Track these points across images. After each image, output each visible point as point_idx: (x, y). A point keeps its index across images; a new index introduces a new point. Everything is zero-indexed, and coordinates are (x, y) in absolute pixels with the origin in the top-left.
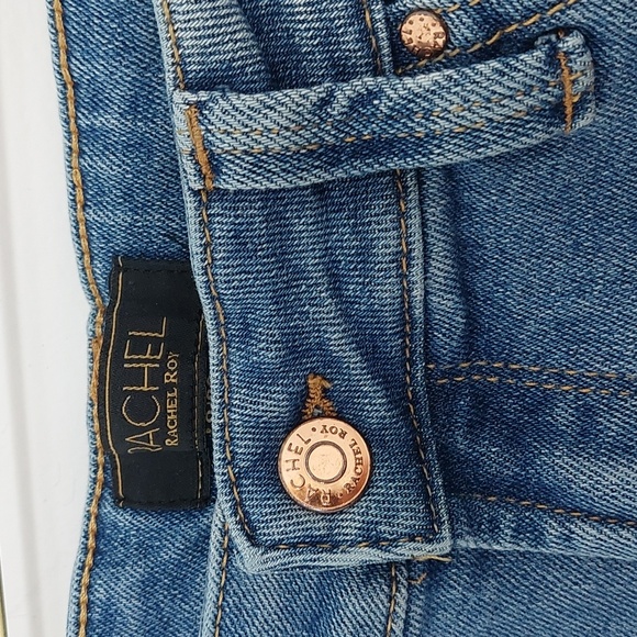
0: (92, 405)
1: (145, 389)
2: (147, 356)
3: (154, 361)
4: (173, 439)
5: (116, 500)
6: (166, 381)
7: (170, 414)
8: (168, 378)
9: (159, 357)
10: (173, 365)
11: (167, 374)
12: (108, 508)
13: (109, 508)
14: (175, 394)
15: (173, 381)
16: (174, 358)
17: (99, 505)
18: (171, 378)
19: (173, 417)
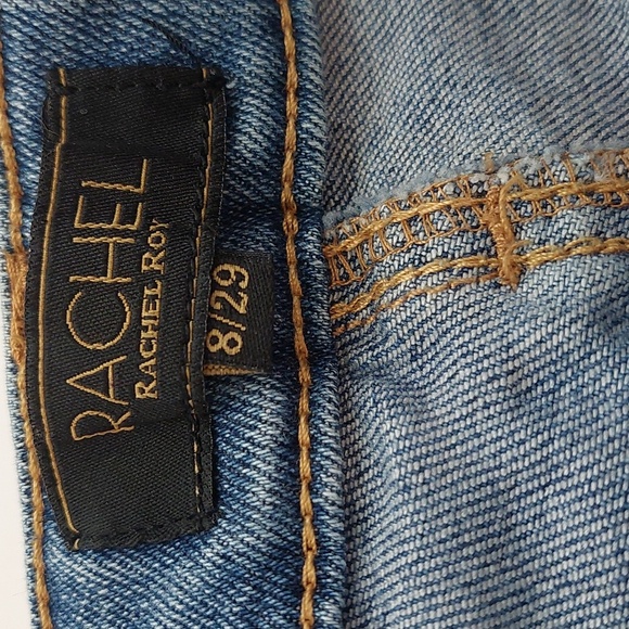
0: (14, 371)
1: (108, 280)
2: (114, 225)
3: (124, 234)
4: (149, 380)
5: (69, 538)
6: (144, 268)
7: (146, 329)
8: (149, 262)
9: (133, 228)
10: (158, 240)
11: (146, 255)
12: (57, 556)
13: (60, 556)
14: (158, 291)
15: (157, 267)
16: (160, 229)
17: (44, 552)
18: (152, 263)
19: (150, 333)
